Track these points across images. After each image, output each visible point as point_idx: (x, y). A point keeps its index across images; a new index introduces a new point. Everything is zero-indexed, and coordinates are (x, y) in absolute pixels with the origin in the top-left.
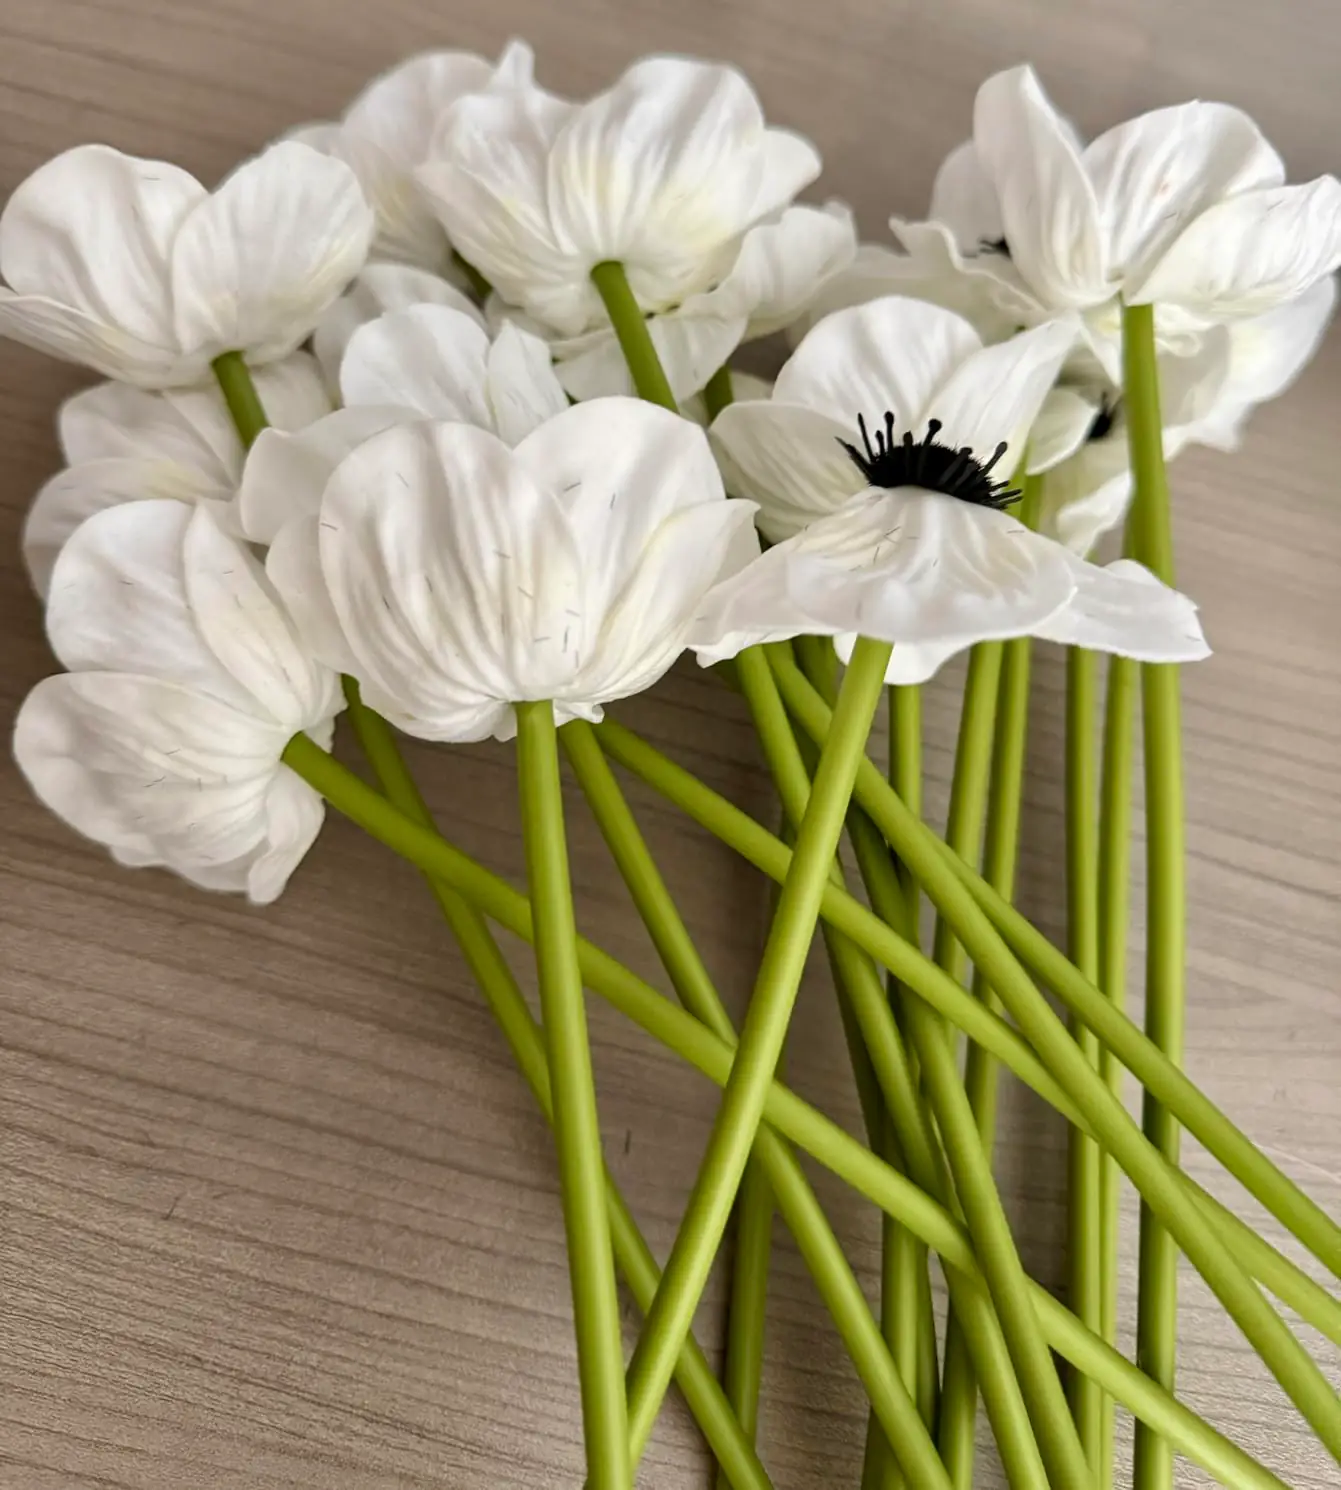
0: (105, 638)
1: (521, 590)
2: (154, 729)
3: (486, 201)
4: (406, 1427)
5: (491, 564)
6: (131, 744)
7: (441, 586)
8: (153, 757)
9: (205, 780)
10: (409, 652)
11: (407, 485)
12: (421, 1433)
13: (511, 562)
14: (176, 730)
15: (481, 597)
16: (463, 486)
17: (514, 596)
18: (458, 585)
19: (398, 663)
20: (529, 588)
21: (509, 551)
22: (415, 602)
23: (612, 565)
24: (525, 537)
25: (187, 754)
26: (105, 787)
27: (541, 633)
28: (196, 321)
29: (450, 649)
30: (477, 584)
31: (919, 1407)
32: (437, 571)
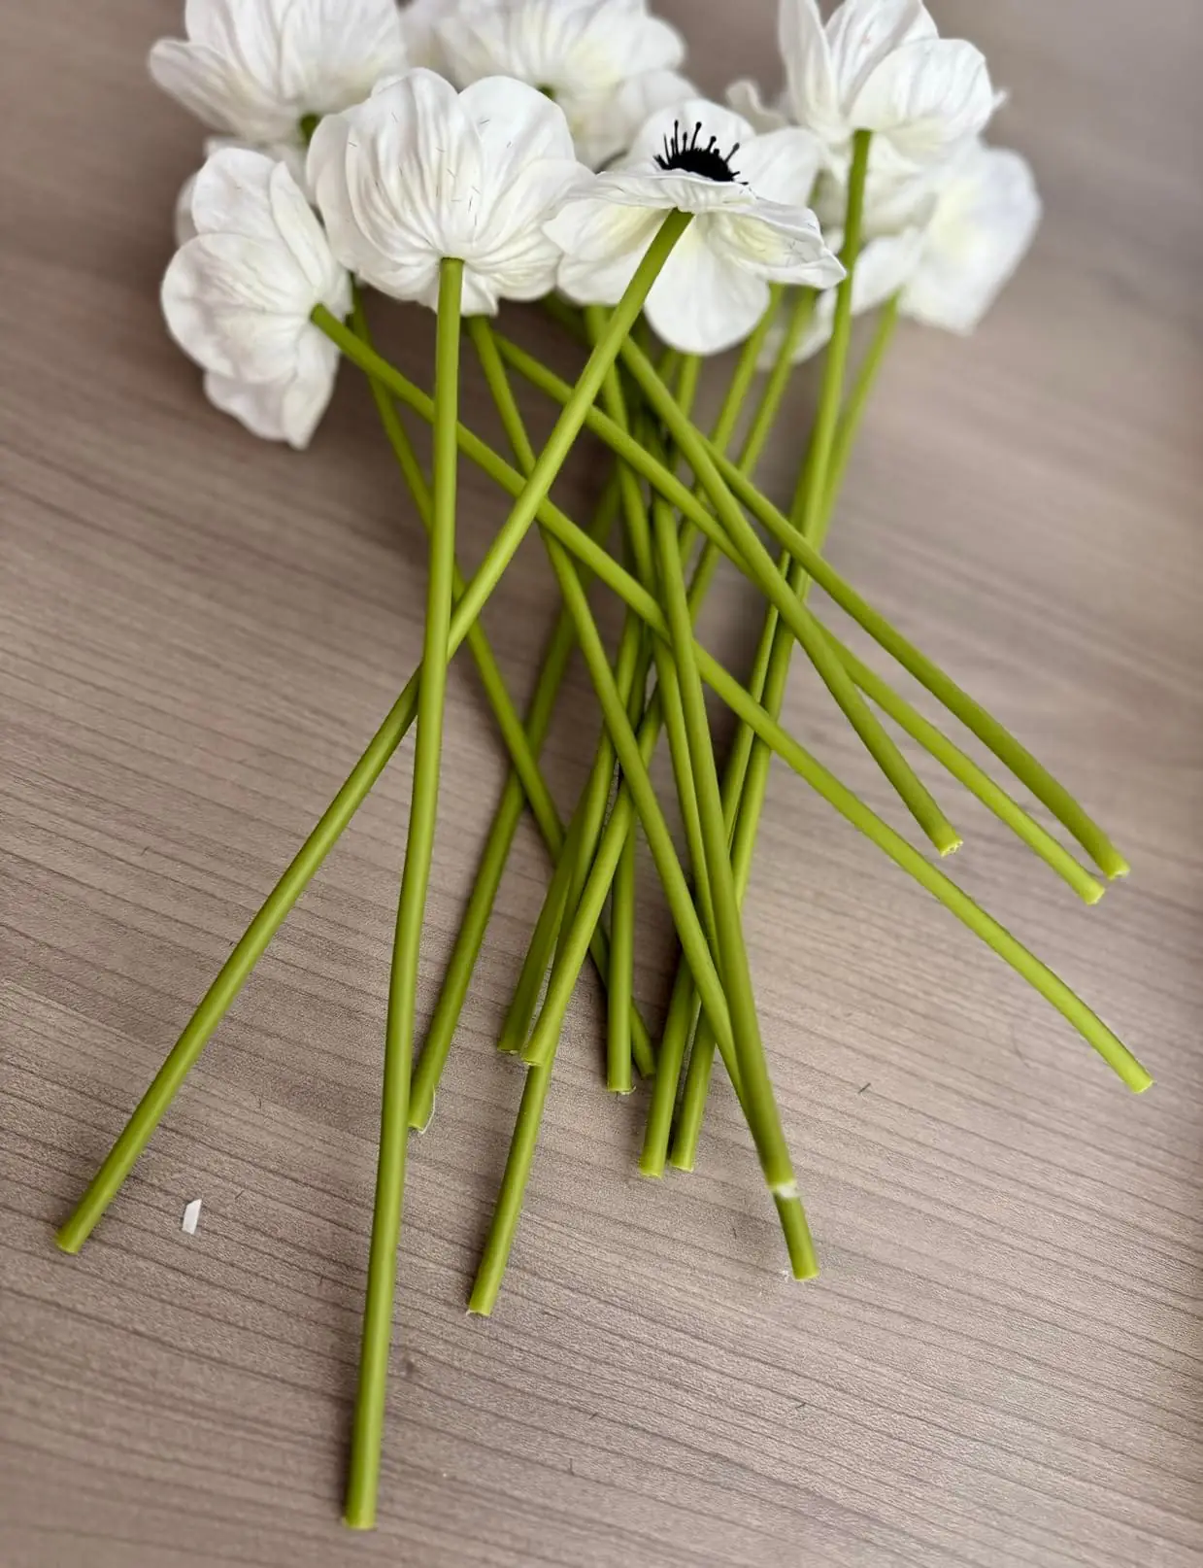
0: (222, 216)
1: (449, 170)
2: (242, 269)
3: (474, 40)
4: (334, 719)
5: (434, 154)
6: (228, 279)
7: (406, 170)
8: (240, 287)
9: (268, 307)
10: (386, 212)
11: (396, 120)
12: (343, 723)
13: (445, 155)
14: (254, 270)
15: (427, 175)
16: (425, 114)
17: (445, 172)
18: (416, 171)
19: (379, 221)
20: (453, 171)
21: (445, 149)
22: (392, 182)
23: (502, 177)
24: (455, 144)
25: (258, 287)
26: (209, 316)
27: (457, 198)
28: (295, 77)
29: (408, 208)
30: (426, 167)
31: (628, 711)
32: (406, 165)
